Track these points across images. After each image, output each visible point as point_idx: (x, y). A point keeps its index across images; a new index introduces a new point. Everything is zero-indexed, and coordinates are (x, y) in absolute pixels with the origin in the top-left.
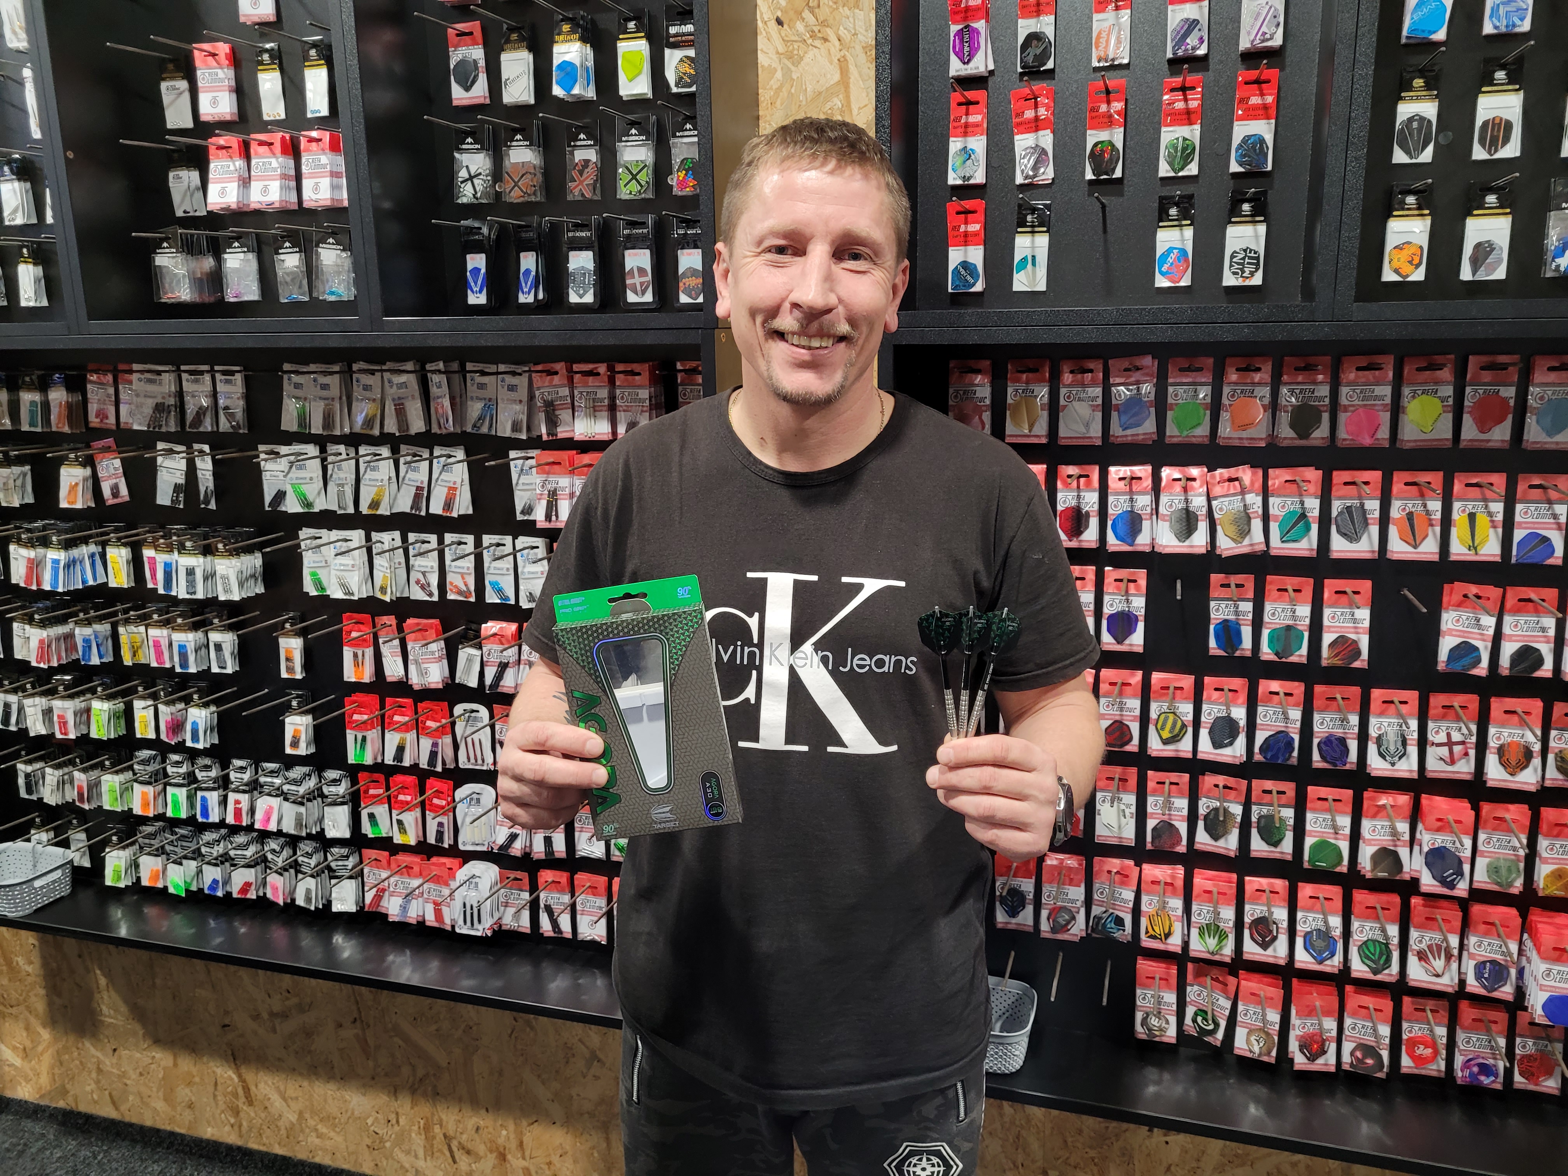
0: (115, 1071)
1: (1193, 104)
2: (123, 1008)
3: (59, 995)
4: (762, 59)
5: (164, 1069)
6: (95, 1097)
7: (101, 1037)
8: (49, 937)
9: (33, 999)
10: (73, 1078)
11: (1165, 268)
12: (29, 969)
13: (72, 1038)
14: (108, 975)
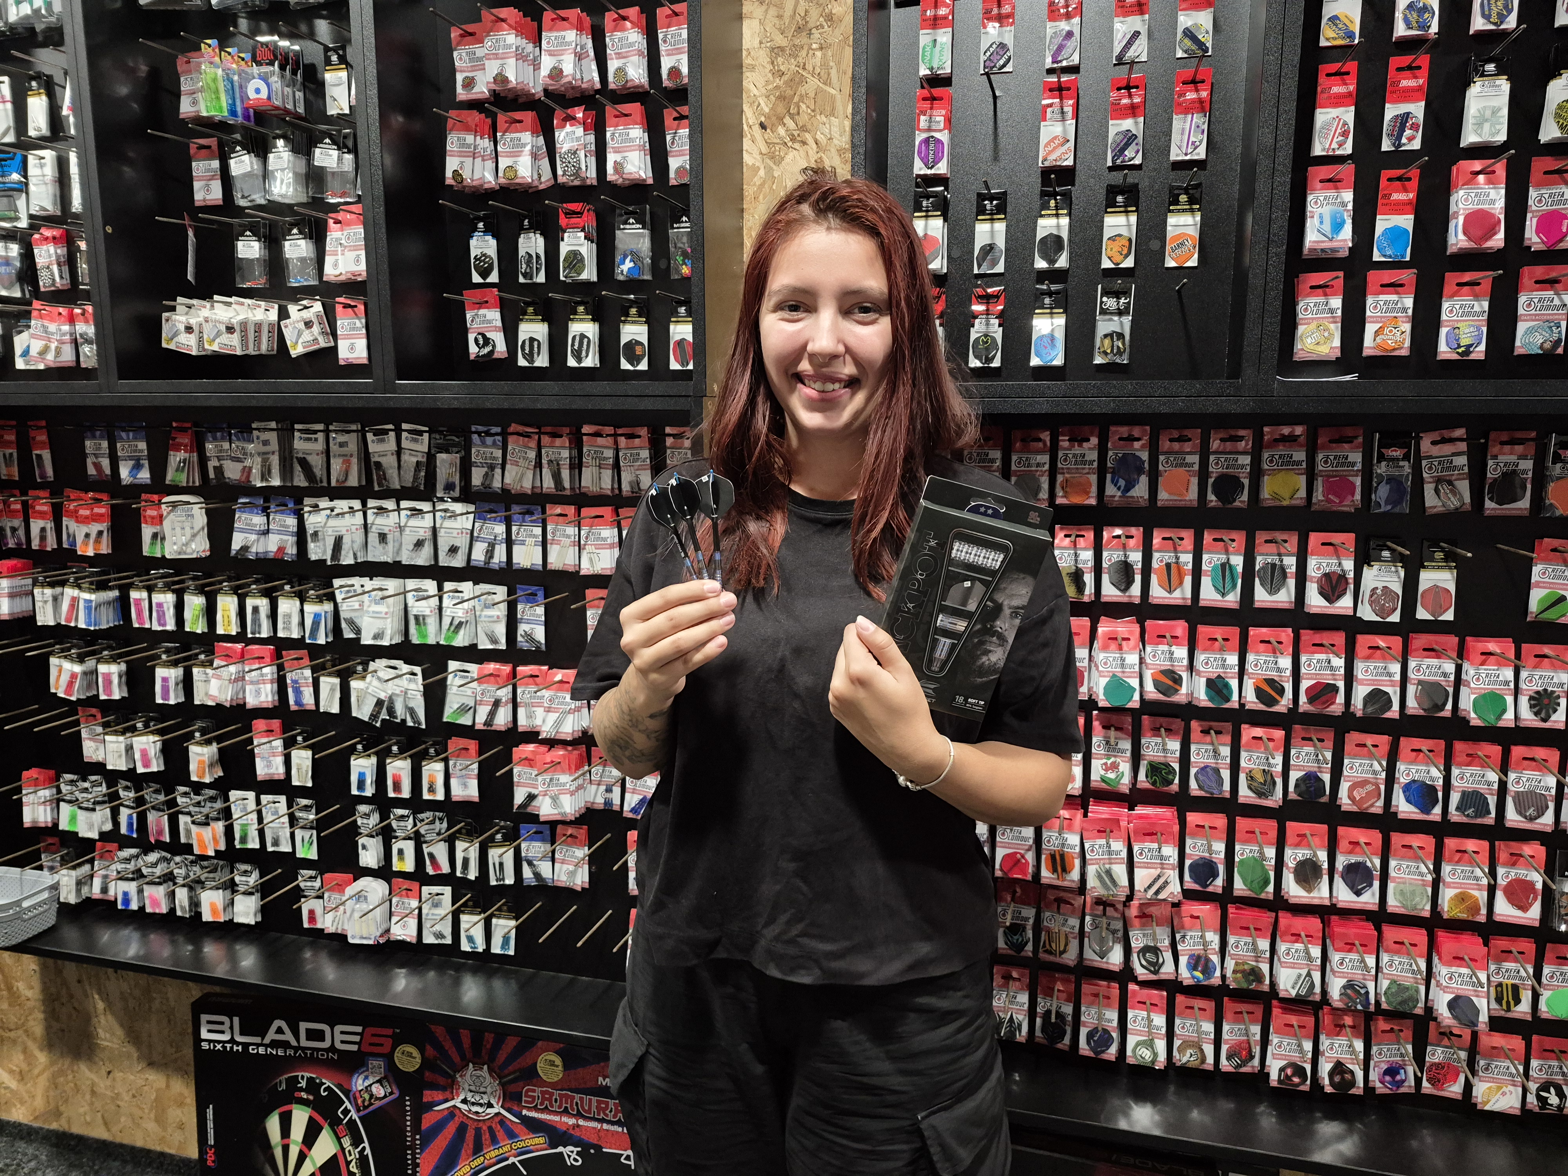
0: (109, 1093)
2: (120, 1032)
3: (58, 1020)
4: (747, 159)
5: (158, 1090)
6: (88, 1119)
7: (97, 1059)
8: (50, 961)
9: (31, 1023)
10: (66, 1101)
12: (29, 993)
13: (67, 1062)
14: (106, 998)
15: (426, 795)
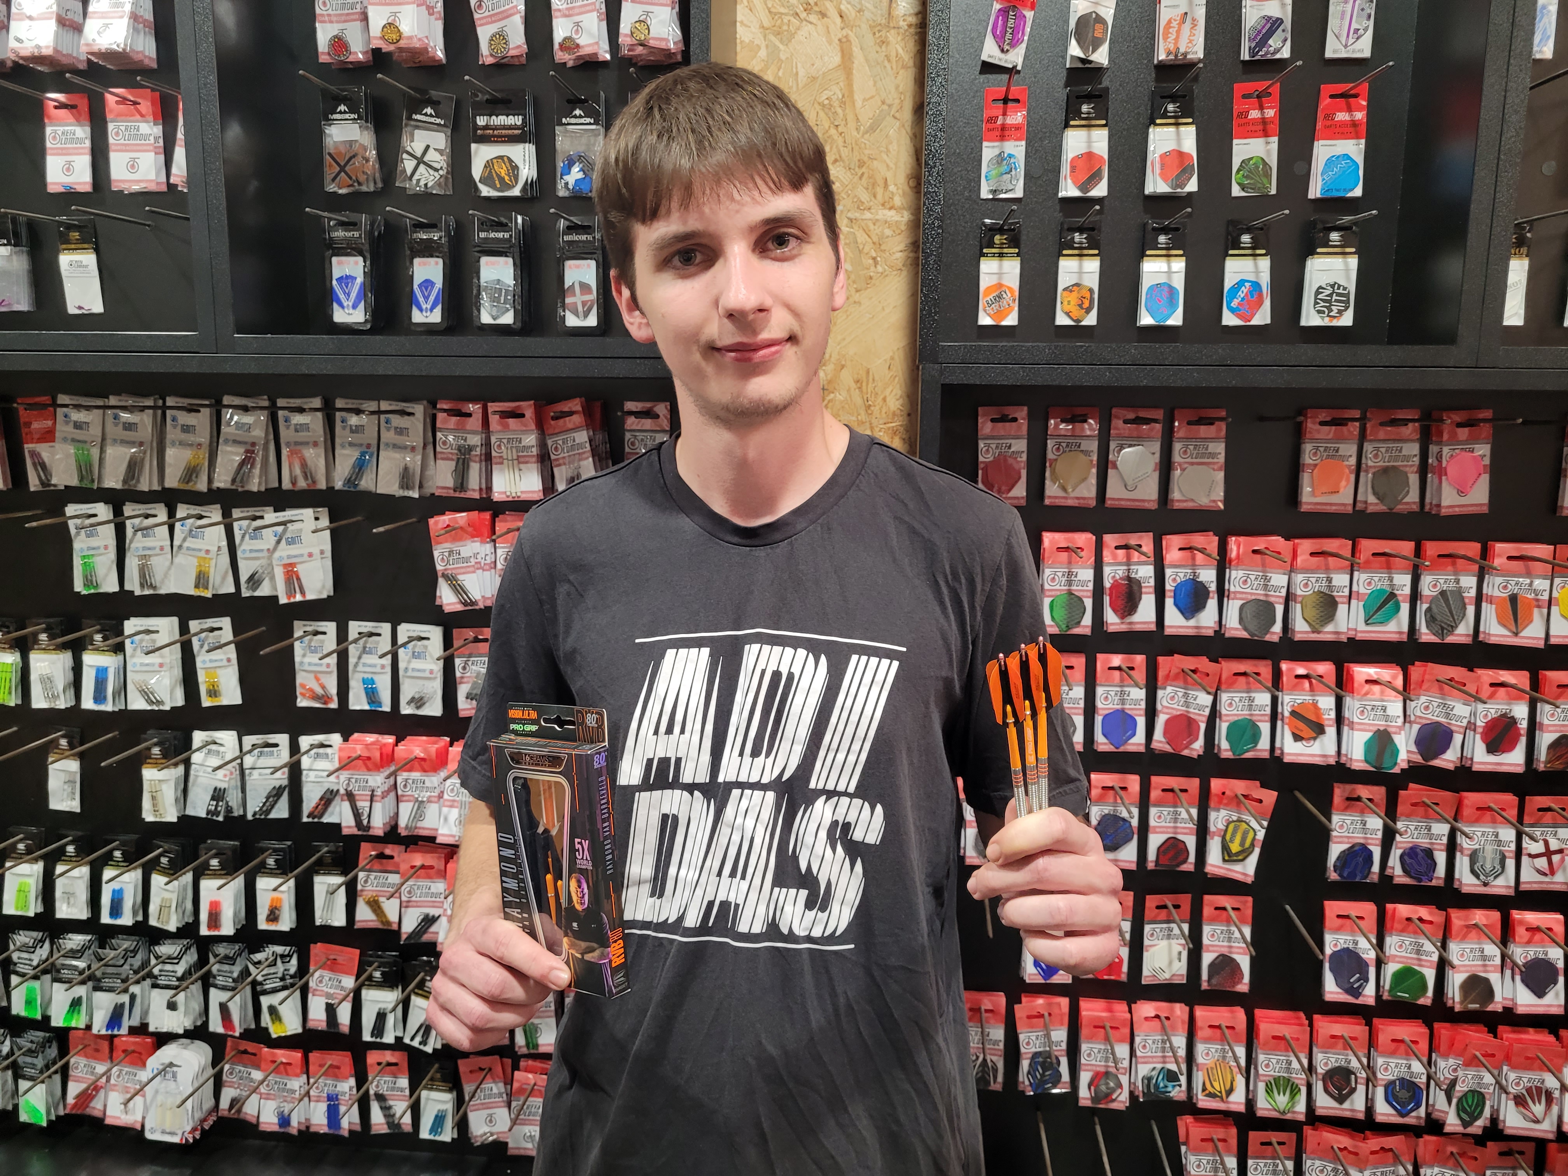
4: (742, 33)
11: (1234, 304)
15: (263, 925)
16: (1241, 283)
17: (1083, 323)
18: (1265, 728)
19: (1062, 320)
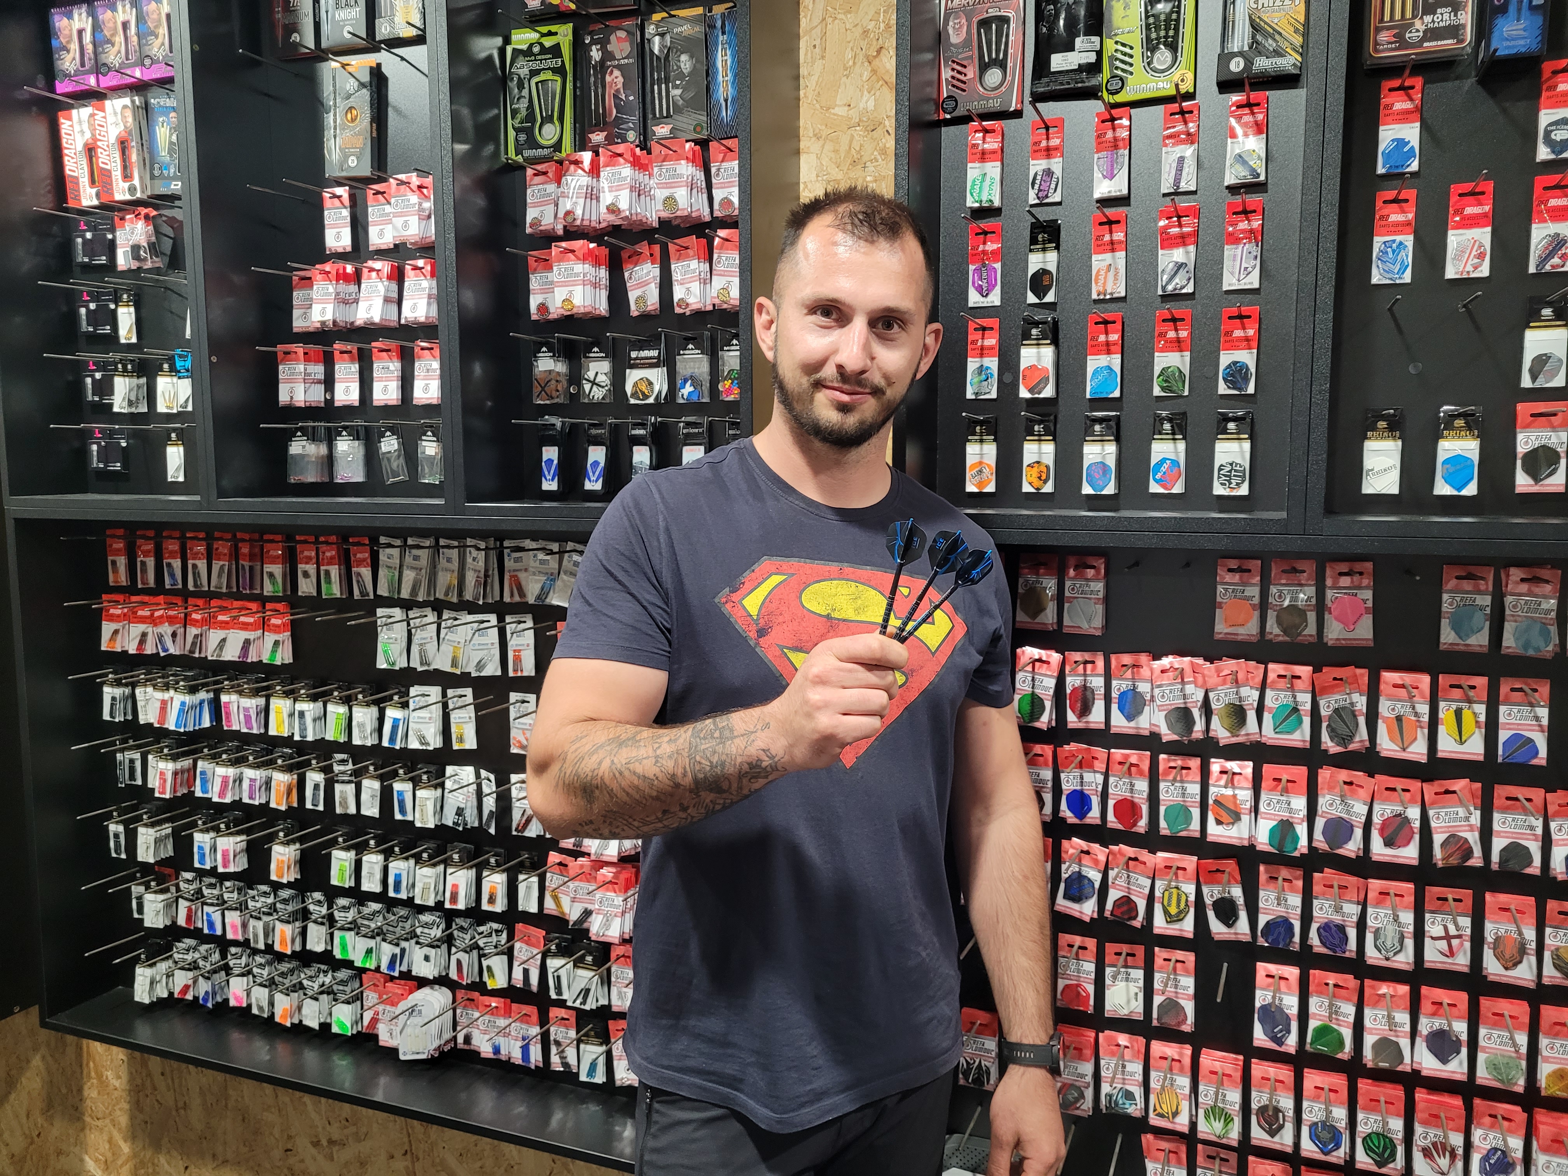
1: (1183, 334)
8: (137, 1054)
11: (1158, 476)
12: (117, 1083)
15: (485, 906)
16: (1164, 460)
17: (1042, 491)
18: (1196, 813)
19: (1027, 488)
